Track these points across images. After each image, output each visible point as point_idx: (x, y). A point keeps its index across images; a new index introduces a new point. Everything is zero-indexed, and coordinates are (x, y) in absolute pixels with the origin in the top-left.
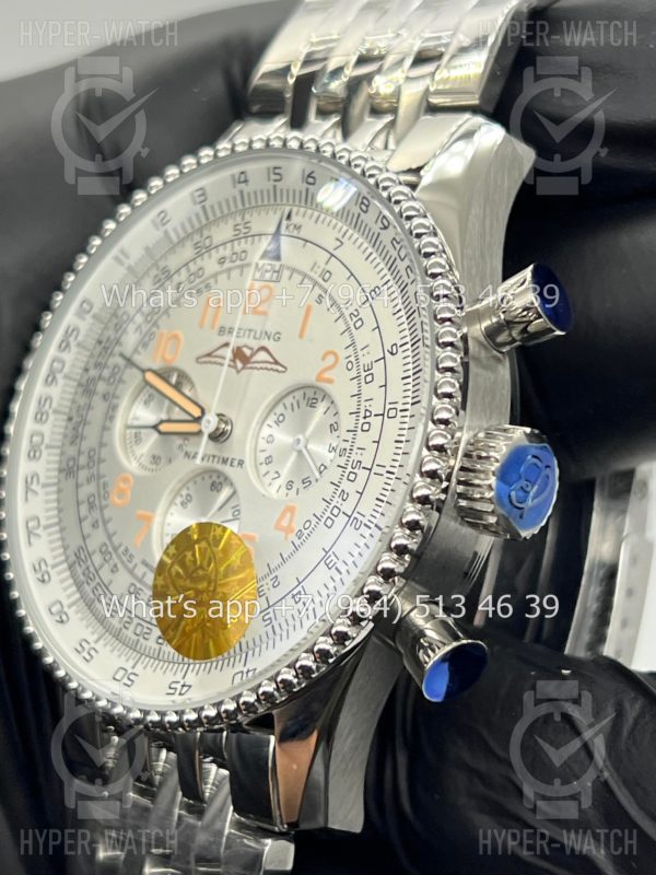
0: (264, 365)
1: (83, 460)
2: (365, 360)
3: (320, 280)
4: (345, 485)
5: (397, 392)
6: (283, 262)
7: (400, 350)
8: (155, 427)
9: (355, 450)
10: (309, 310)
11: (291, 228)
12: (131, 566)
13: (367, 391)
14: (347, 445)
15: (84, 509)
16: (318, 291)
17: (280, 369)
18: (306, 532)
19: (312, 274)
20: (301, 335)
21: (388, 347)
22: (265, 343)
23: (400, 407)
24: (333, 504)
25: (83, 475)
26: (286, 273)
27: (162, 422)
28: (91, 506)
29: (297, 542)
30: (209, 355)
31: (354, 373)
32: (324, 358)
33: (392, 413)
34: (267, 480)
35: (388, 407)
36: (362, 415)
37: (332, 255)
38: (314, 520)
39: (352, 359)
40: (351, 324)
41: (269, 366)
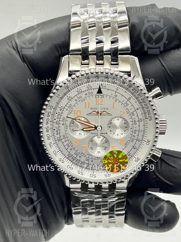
0: (106, 114)
1: (62, 137)
2: (131, 111)
3: (115, 97)
4: (134, 134)
5: (140, 117)
6: (103, 94)
7: (139, 109)
8: (82, 130)
9: (134, 128)
10: (114, 103)
11: (103, 87)
12: (85, 156)
13: (133, 117)
14: (132, 127)
15: (67, 147)
16: (114, 99)
17: (110, 115)
18: (127, 144)
19: (112, 96)
20: (113, 108)
21: (136, 109)
22: (104, 110)
23: (142, 119)
24: (132, 138)
25: (63, 140)
26: (105, 96)
27: (83, 129)
28: (69, 146)
29: (126, 146)
30: (90, 114)
31: (129, 114)
32: (121, 112)
33: (141, 120)
34: (112, 134)
35: (139, 119)
36: (134, 121)
37: (116, 92)
38: (128, 141)
39: (128, 111)
40: (125, 105)
41: (107, 115)
